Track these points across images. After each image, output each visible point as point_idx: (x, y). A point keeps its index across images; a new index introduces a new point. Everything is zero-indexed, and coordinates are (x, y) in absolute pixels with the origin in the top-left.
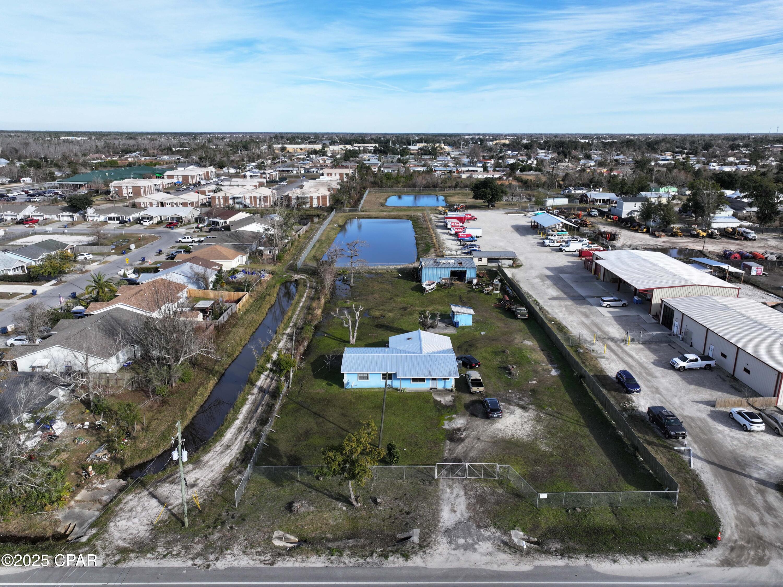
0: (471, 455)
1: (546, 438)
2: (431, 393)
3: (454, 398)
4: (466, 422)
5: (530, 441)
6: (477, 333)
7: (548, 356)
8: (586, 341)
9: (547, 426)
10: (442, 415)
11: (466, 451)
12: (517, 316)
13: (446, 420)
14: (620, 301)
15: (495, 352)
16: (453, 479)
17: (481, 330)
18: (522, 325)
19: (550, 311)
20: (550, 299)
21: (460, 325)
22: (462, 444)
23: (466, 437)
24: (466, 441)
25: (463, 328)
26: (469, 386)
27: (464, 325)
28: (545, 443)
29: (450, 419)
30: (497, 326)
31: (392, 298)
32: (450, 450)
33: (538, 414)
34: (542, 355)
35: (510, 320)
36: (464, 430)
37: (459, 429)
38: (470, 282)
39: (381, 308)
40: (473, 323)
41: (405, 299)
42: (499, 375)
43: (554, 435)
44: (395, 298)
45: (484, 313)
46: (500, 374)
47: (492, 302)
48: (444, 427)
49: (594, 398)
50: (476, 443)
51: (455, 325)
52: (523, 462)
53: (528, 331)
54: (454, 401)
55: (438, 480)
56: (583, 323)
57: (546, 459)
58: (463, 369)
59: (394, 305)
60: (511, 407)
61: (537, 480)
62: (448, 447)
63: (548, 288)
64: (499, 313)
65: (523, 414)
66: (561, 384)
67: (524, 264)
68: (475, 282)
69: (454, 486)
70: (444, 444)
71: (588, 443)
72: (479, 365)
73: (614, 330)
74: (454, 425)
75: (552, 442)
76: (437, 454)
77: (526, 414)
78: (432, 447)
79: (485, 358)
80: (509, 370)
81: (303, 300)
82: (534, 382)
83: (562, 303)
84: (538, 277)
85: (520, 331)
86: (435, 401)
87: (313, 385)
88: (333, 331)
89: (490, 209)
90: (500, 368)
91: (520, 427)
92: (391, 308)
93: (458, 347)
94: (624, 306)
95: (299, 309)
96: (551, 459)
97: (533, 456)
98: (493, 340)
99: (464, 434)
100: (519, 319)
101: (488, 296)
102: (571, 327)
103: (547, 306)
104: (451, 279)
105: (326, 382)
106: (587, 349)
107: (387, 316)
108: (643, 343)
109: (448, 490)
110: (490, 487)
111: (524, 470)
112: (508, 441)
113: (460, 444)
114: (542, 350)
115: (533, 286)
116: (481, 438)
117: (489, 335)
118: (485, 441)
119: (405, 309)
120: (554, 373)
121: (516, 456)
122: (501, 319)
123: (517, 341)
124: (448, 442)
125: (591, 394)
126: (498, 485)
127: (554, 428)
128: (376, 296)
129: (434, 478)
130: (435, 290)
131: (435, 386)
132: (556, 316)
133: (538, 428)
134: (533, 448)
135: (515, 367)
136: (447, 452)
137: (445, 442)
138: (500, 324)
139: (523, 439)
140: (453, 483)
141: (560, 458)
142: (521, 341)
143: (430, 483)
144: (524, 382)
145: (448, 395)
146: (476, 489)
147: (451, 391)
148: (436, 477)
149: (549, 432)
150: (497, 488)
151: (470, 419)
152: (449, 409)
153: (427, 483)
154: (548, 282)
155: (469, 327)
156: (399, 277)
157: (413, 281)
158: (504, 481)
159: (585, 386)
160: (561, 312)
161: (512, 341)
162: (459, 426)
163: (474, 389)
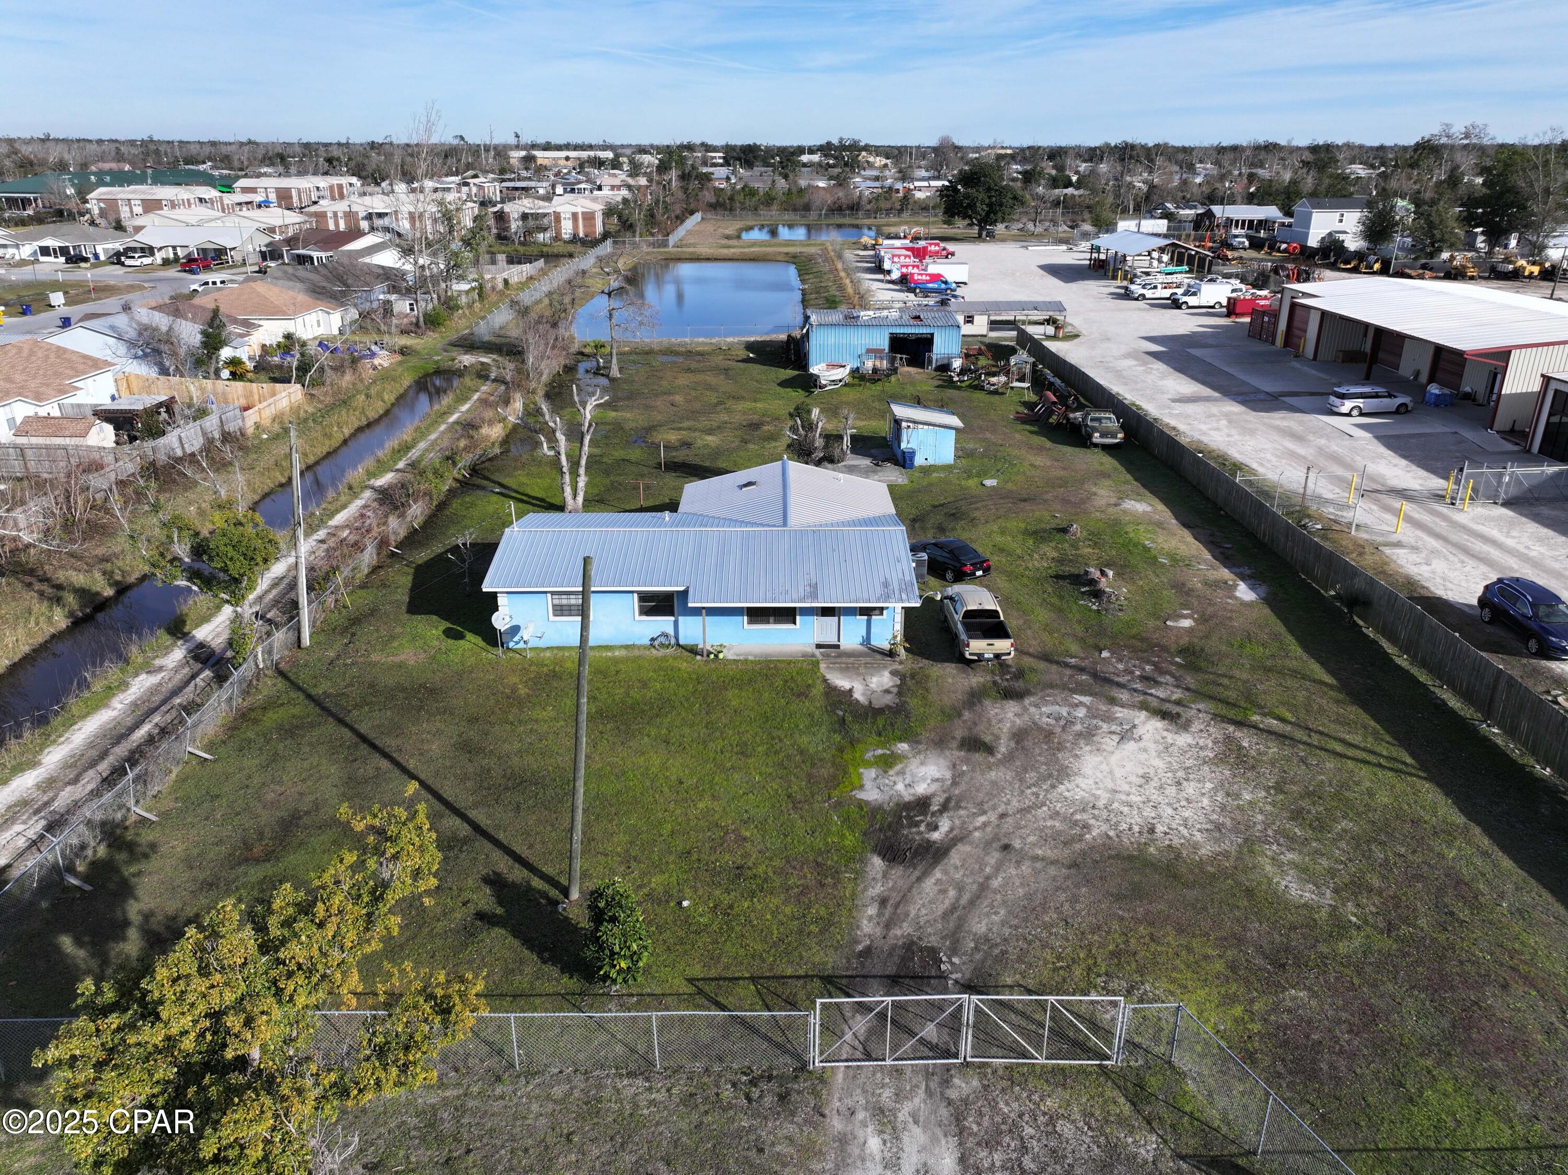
0: (979, 926)
1: (1292, 841)
2: (816, 664)
3: (903, 678)
4: (948, 775)
5: (1226, 854)
6: (972, 483)
7: (1211, 544)
8: (1319, 499)
9: (1279, 788)
10: (853, 743)
11: (954, 908)
12: (1090, 436)
13: (868, 764)
14: (1390, 396)
15: (1035, 533)
16: (899, 1071)
17: (984, 473)
18: (1108, 462)
19: (1182, 427)
20: (1174, 401)
21: (919, 461)
22: (938, 874)
23: (953, 842)
24: (955, 857)
25: (927, 470)
26: (956, 636)
27: (931, 461)
28: (1292, 863)
29: (887, 763)
30: (1032, 465)
31: (720, 403)
32: (883, 902)
33: (1228, 739)
34: (1190, 539)
35: (1068, 450)
36: (944, 808)
37: (922, 804)
38: (944, 368)
39: (686, 424)
40: (957, 457)
41: (759, 405)
42: (1055, 600)
43: (1320, 826)
44: (729, 403)
45: (988, 435)
46: (1061, 598)
47: (1009, 407)
48: (862, 795)
49: (1423, 677)
50: (998, 868)
51: (903, 460)
52: (1219, 966)
53: (1129, 477)
54: (901, 690)
55: (822, 1078)
56: (1292, 455)
57: (1323, 948)
58: (932, 581)
59: (725, 417)
60: (1120, 713)
61: (1313, 1075)
62: (877, 890)
63: (1162, 378)
64: (1031, 432)
65: (1170, 737)
66: (1280, 628)
67: (1084, 332)
68: (957, 364)
69: (903, 1115)
70: (859, 875)
71: (1479, 862)
72: (986, 570)
73: (1399, 472)
74: (900, 787)
75: (1325, 862)
76: (827, 924)
77: (1183, 739)
78: (805, 891)
79: (1002, 550)
80: (1093, 582)
81: (465, 408)
82: (1186, 623)
83: (1214, 409)
84: (1127, 356)
85: (1105, 475)
86: (831, 691)
87: (393, 638)
88: (524, 480)
89: (984, 241)
90: (1058, 577)
91: (1171, 791)
92: (715, 424)
93: (914, 521)
94: (1401, 410)
95: (443, 427)
96: (1343, 947)
97: (1255, 929)
98: (1025, 500)
99: (945, 825)
100: (1096, 445)
101: (997, 397)
102: (1262, 465)
103: (1171, 415)
104: (892, 361)
105: (445, 625)
106: (1335, 521)
107: (699, 443)
108: (1507, 504)
109: (874, 1144)
110: (1087, 1115)
111: (1238, 1010)
112: (1130, 858)
113: (925, 874)
114: (1186, 525)
115: (1119, 375)
116: (1017, 844)
117: (1010, 486)
118: (1036, 858)
119: (755, 426)
120: (1244, 592)
121: (1180, 931)
122: (1041, 449)
123: (1100, 502)
124: (877, 862)
125: (1403, 661)
126: (1127, 1109)
127: (1309, 794)
128: (678, 399)
129: (803, 1067)
130: (846, 385)
131: (833, 640)
132: (1205, 439)
133: (1247, 796)
134: (1249, 893)
135: (1110, 573)
136: (872, 911)
137: (863, 861)
138: (1039, 461)
139: (1196, 846)
140: (899, 1096)
141: (1386, 943)
142: (1113, 501)
143: (783, 1098)
144: (1151, 623)
145: (879, 668)
146: (1014, 1129)
147: (891, 654)
148: (816, 1062)
149: (1297, 815)
150: (1122, 1121)
151: (967, 761)
152: (880, 722)
153: (768, 1100)
154: (1160, 366)
155: (947, 468)
156: (747, 360)
157: (785, 368)
158: (1153, 1082)
159: (1370, 632)
160: (1217, 429)
161: (1083, 501)
162: (921, 789)
163: (977, 646)
